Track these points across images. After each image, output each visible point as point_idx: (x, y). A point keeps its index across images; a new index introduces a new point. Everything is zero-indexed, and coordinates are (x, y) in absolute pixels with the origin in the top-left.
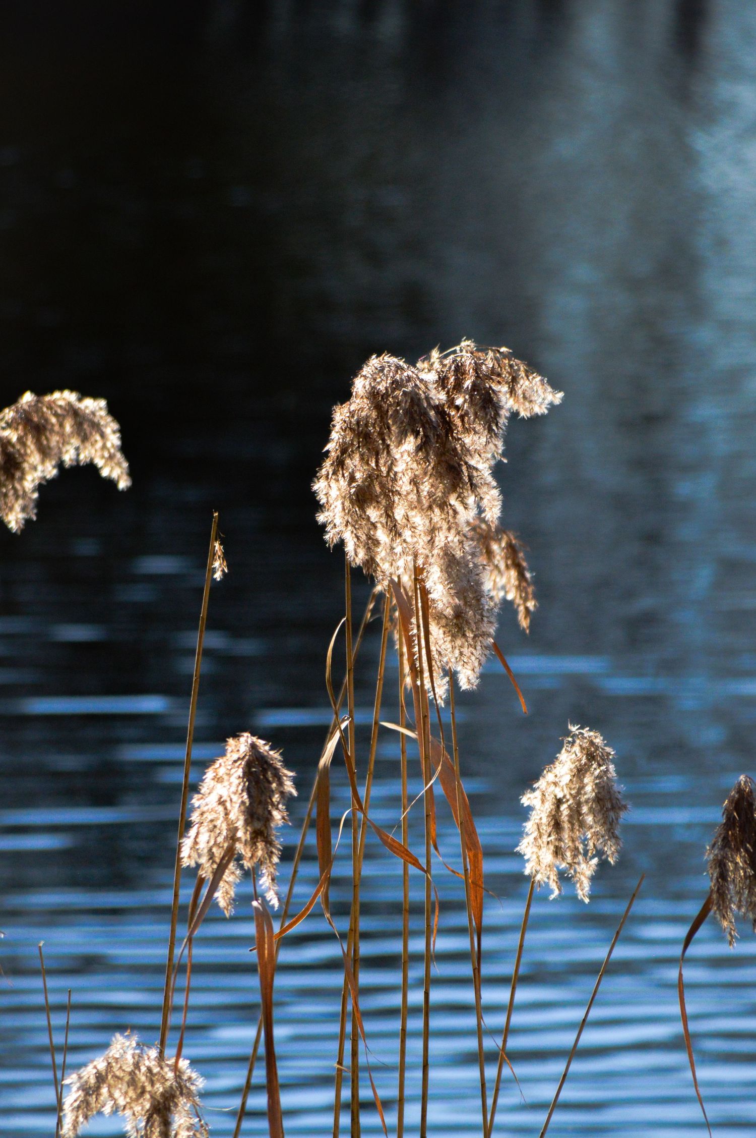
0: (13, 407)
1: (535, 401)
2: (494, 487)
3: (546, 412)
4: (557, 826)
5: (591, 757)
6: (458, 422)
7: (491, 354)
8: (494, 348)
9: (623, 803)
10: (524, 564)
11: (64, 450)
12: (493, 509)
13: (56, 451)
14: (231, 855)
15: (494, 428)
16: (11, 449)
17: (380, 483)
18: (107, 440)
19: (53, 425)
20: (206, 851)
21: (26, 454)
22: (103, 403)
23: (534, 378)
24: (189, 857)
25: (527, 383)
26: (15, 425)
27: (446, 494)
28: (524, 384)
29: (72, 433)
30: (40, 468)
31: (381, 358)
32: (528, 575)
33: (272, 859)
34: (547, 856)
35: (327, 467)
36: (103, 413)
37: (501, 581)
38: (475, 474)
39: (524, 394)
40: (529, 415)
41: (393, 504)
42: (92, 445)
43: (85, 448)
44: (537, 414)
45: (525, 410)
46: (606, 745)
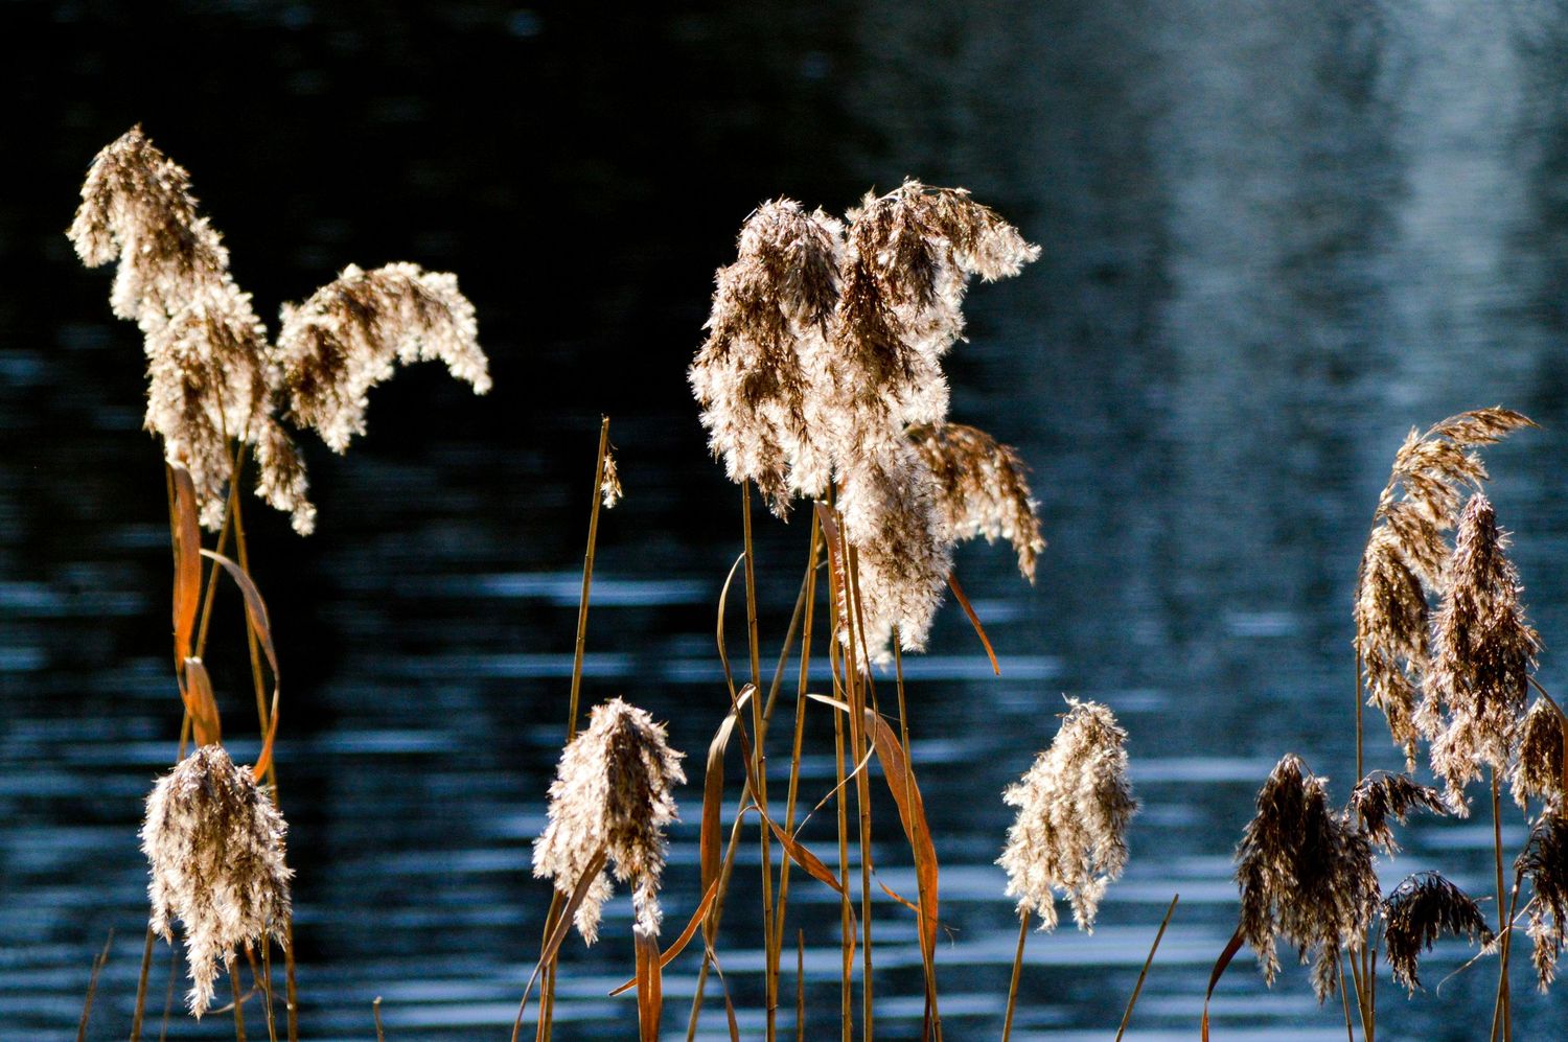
0: (331, 285)
1: (1003, 258)
2: (938, 376)
3: (1018, 273)
4: (1051, 831)
5: (1093, 738)
6: (887, 287)
7: (943, 197)
8: (947, 189)
9: (1131, 800)
10: (1026, 489)
11: (400, 341)
12: (938, 405)
13: (389, 342)
14: (601, 863)
15: (929, 294)
16: (328, 342)
17: (784, 371)
18: (458, 327)
19: (386, 308)
20: (565, 854)
21: (350, 348)
22: (451, 279)
23: (1001, 227)
24: (544, 863)
25: (992, 234)
26: (334, 309)
27: (873, 385)
28: (988, 236)
29: (411, 318)
30: (369, 365)
31: (778, 203)
32: (1032, 504)
33: (652, 869)
34: (1038, 872)
35: (707, 350)
36: (453, 291)
37: (997, 512)
38: (913, 358)
39: (988, 249)
40: (995, 278)
41: (802, 400)
42: (438, 334)
43: (429, 338)
44: (1006, 276)
45: (990, 271)
46: (1116, 725)
